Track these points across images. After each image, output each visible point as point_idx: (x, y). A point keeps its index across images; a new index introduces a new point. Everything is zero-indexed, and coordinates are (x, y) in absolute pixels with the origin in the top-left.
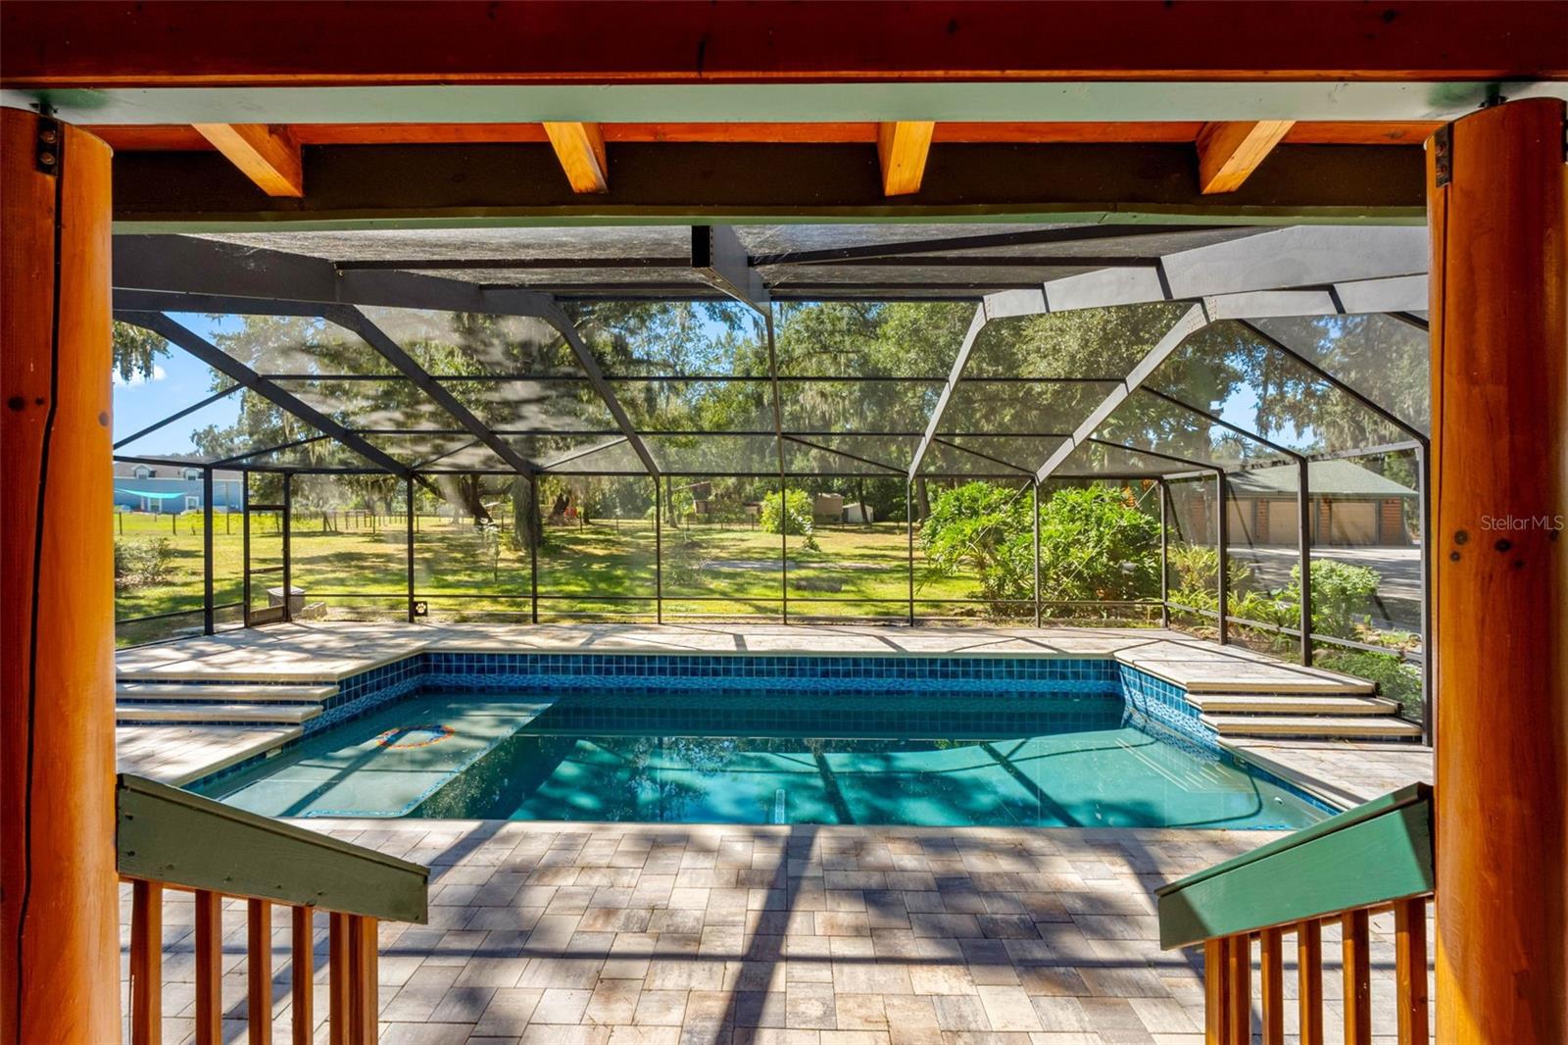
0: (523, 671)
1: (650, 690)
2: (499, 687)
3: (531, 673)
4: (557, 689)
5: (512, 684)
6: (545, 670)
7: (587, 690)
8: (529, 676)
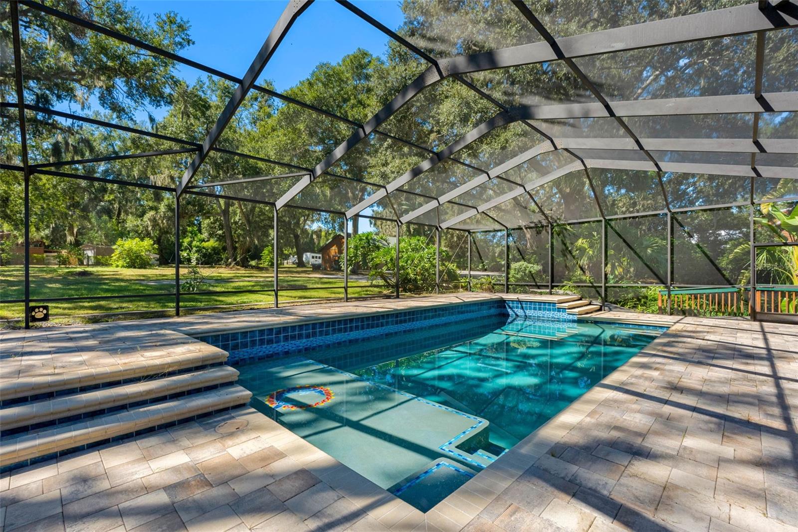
0: (270, 342)
1: (350, 341)
2: (250, 358)
3: (276, 343)
4: (294, 352)
5: (261, 354)
6: (286, 339)
7: (314, 349)
8: (275, 345)
